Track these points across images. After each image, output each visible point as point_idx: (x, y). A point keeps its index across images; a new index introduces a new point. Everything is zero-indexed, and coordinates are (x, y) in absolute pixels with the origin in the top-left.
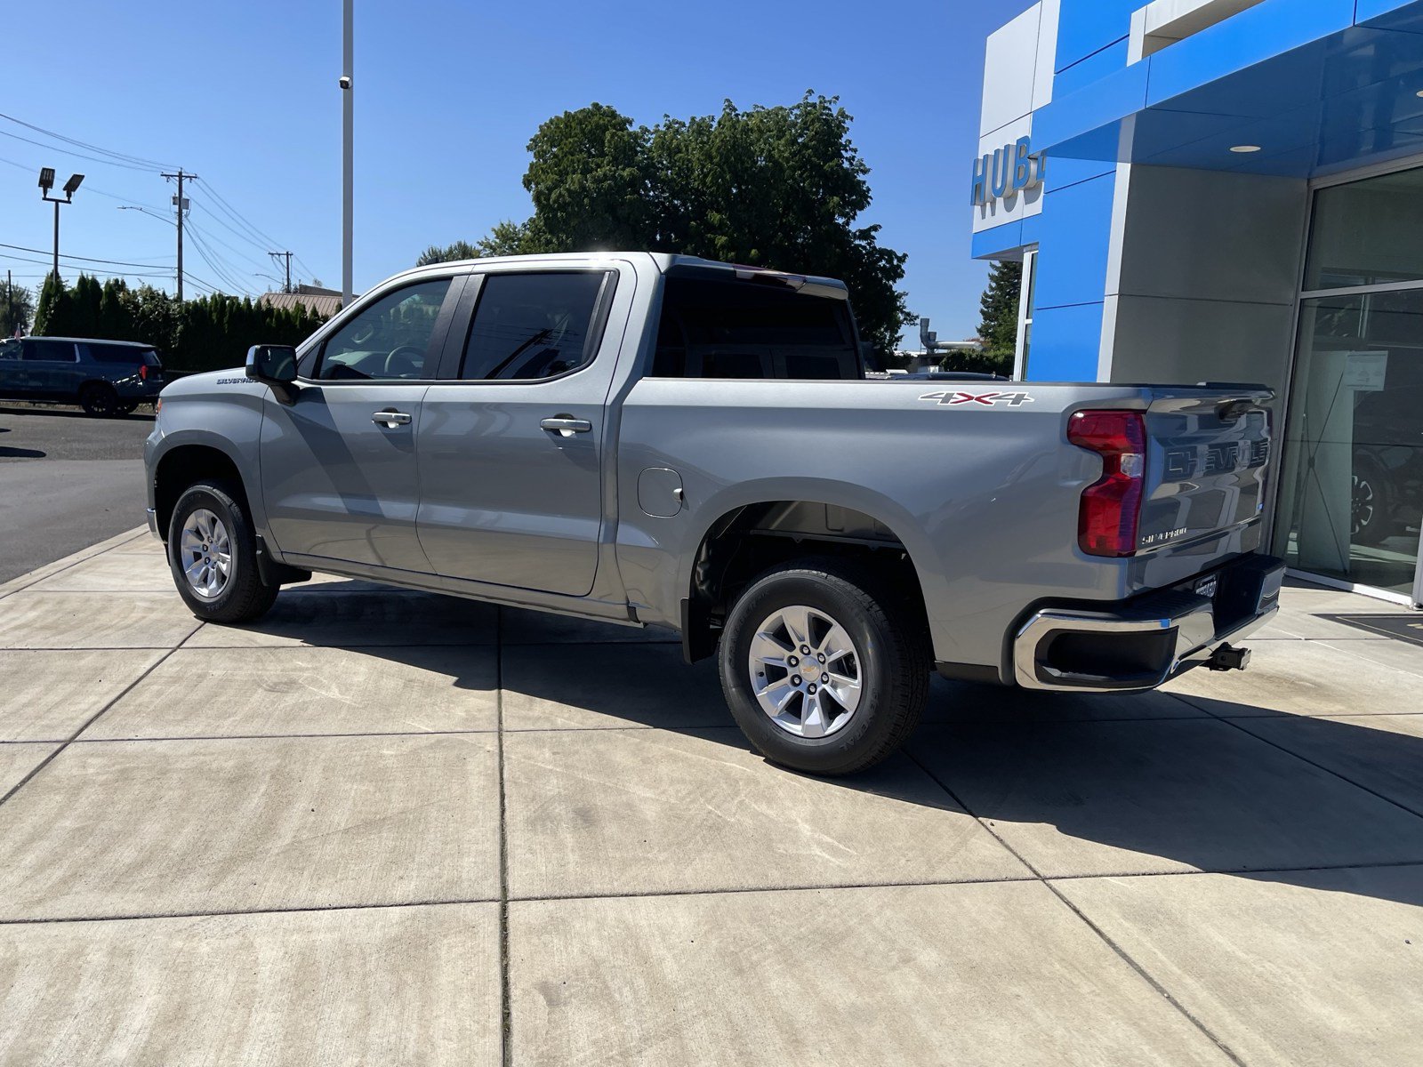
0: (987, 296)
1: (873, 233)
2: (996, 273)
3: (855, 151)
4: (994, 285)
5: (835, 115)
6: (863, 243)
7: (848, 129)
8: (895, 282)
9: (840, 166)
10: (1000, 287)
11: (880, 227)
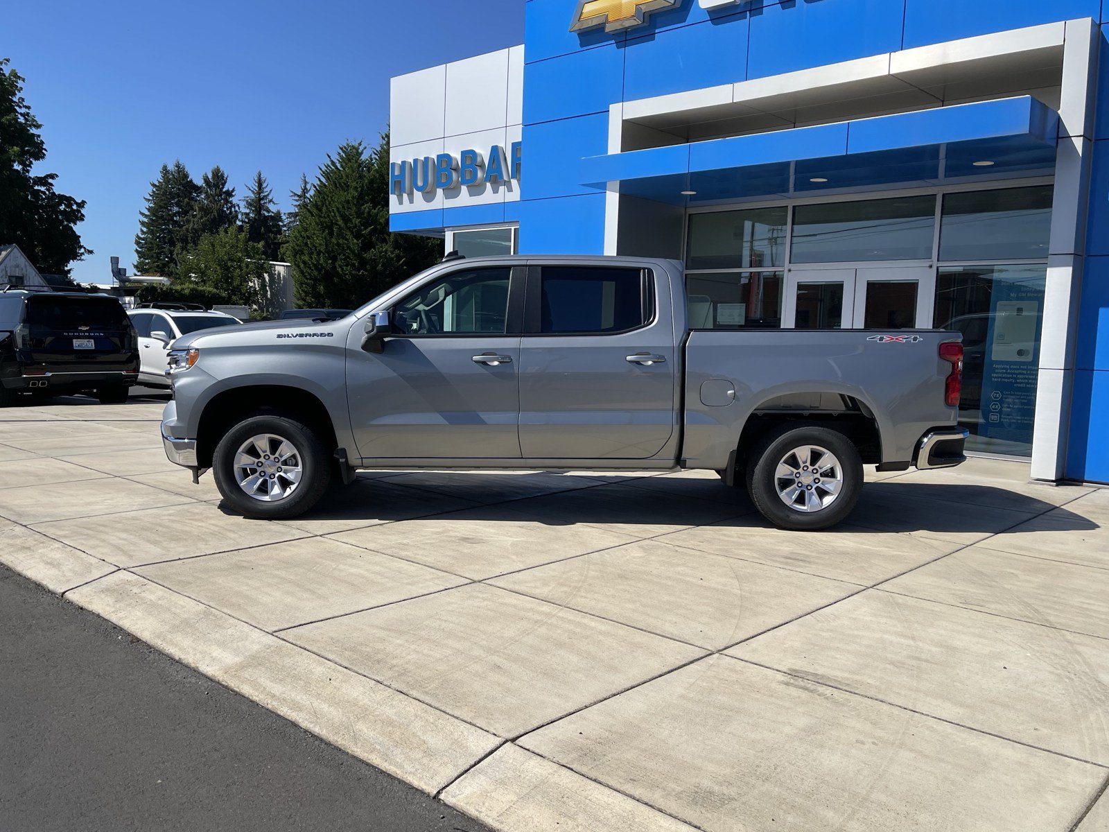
0: (140, 238)
1: (50, 181)
2: (146, 220)
3: (29, 108)
4: (145, 230)
5: (7, 75)
6: (43, 189)
7: (22, 88)
8: (76, 224)
9: (16, 119)
10: (151, 232)
11: (57, 176)
